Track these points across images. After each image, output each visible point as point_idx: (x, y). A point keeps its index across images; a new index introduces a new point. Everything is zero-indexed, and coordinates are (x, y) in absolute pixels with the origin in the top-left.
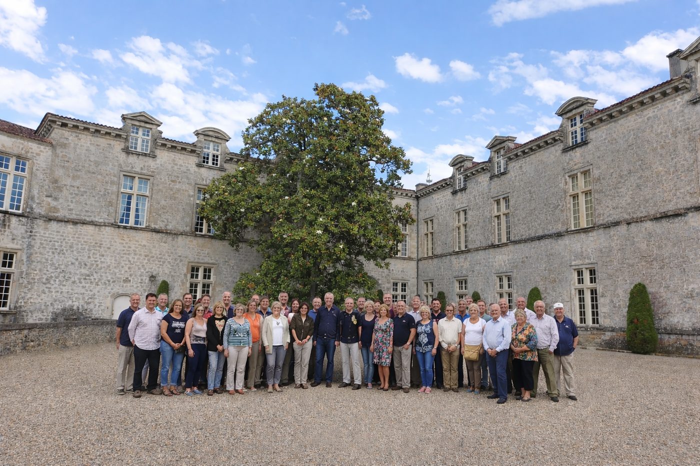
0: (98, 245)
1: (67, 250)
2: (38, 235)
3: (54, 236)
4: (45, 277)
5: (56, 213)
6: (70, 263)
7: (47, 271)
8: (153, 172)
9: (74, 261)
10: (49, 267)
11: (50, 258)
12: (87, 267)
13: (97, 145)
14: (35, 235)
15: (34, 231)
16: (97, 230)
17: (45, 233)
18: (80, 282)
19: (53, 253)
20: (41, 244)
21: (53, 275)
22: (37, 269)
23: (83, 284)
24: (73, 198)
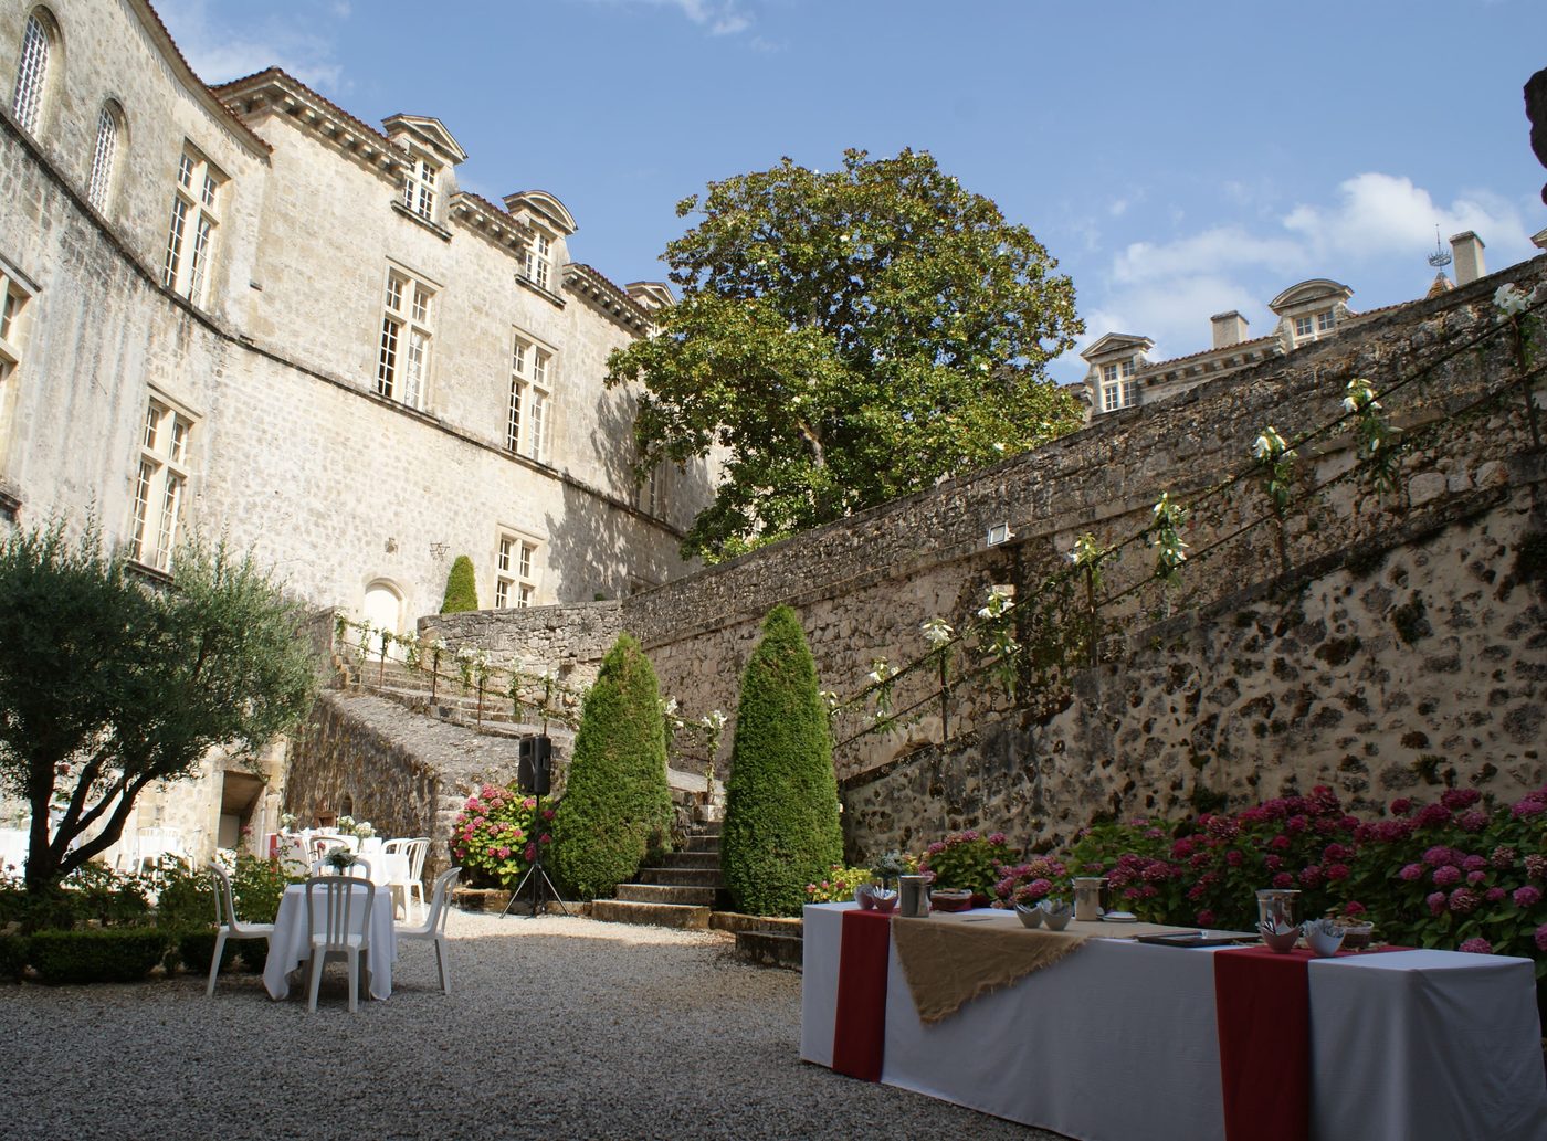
0: (342, 439)
1: (285, 439)
2: (233, 385)
3: (261, 397)
4: (242, 502)
5: (269, 335)
6: (289, 476)
7: (247, 486)
8: (443, 275)
9: (297, 471)
10: (251, 476)
11: (253, 452)
12: (321, 495)
13: (348, 179)
14: (226, 385)
15: (225, 372)
16: (341, 399)
17: (244, 384)
18: (308, 532)
19: (259, 441)
20: (239, 412)
21: (258, 499)
22: (228, 478)
23: (313, 538)
24: (301, 303)
